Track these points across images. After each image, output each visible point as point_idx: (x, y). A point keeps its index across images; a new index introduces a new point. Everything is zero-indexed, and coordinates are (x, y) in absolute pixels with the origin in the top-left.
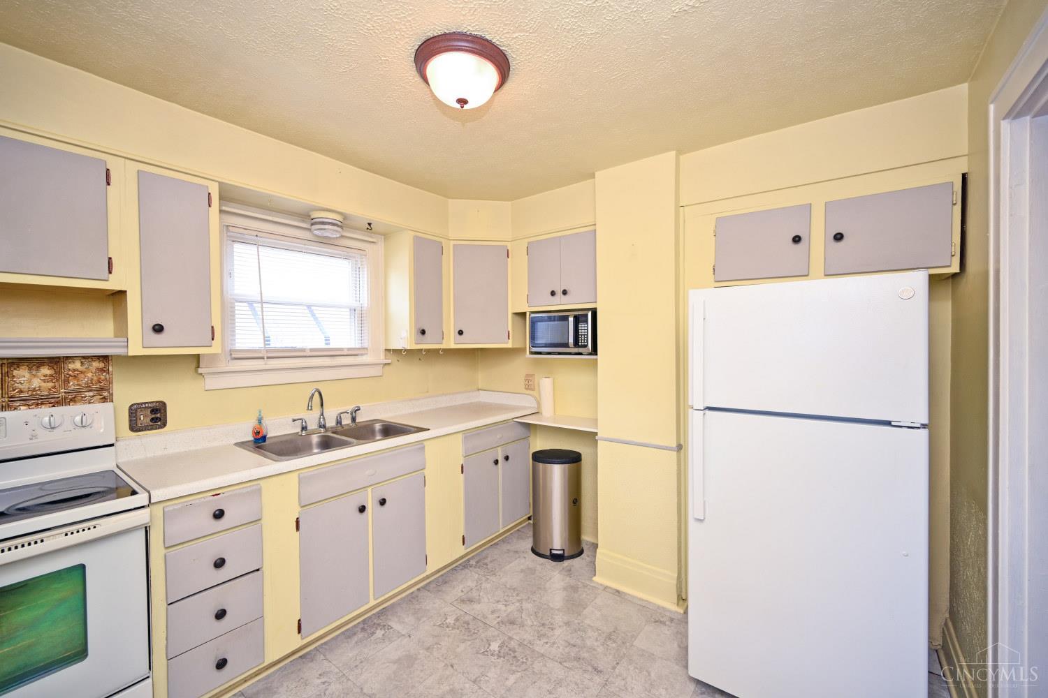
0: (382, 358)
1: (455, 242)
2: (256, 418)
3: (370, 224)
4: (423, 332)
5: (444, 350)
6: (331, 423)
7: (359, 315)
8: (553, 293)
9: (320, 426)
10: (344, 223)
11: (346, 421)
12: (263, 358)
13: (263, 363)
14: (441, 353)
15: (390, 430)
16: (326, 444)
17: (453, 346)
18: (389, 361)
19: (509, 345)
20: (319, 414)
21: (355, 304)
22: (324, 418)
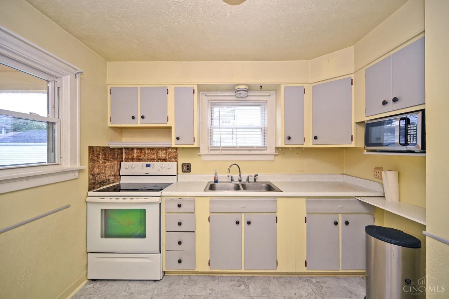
0: (274, 152)
1: (313, 85)
2: (214, 173)
3: (261, 86)
4: (289, 138)
5: (305, 148)
6: (244, 180)
7: (264, 131)
8: (385, 103)
9: (239, 181)
10: (249, 89)
11: (252, 180)
12: (220, 150)
13: (220, 152)
14: (303, 150)
15: (270, 188)
16: (237, 188)
17: (312, 146)
18: (277, 154)
19: (353, 145)
20: (239, 175)
21: (262, 126)
22: (241, 177)
